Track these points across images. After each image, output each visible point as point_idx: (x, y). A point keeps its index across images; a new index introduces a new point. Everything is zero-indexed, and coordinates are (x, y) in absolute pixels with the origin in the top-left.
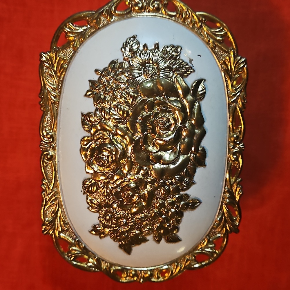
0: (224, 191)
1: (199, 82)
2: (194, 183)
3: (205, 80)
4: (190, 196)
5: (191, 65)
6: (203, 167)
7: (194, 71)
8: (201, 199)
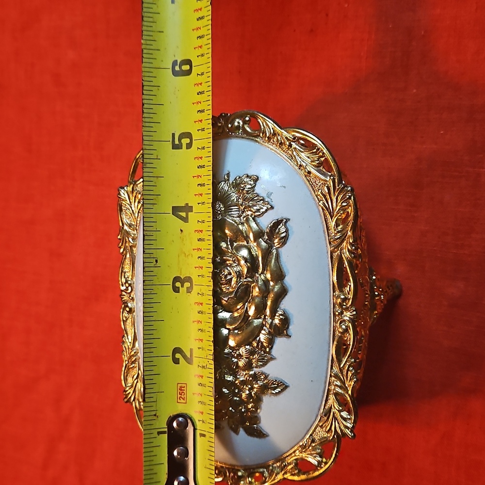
0: (331, 375)
1: (278, 223)
2: (272, 359)
3: (287, 220)
4: (268, 375)
5: (269, 200)
6: (285, 338)
7: (272, 208)
8: (286, 381)
